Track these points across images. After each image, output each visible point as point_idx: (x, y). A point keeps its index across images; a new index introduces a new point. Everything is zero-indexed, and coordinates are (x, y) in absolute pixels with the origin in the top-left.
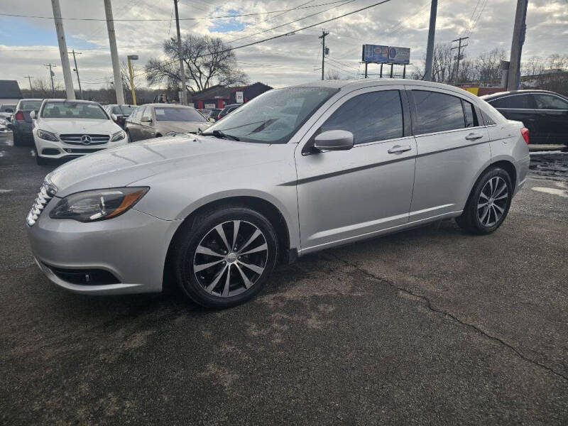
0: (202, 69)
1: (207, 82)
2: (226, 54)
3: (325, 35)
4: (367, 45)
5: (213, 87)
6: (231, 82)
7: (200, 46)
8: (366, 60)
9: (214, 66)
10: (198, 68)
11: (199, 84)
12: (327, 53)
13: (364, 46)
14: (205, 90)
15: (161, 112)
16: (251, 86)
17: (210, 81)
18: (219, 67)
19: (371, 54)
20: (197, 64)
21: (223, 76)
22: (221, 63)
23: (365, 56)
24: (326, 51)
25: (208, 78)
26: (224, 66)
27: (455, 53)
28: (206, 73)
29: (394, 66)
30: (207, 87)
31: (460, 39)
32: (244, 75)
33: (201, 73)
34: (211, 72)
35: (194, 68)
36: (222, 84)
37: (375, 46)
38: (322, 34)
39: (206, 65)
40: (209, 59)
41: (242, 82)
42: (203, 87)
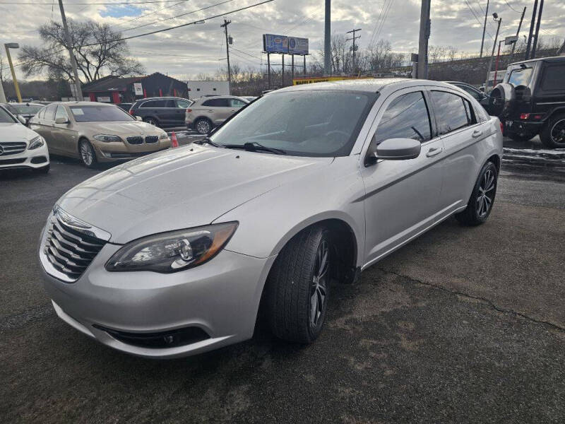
0: (89, 58)
1: (97, 72)
3: (226, 24)
4: (267, 35)
5: (105, 79)
6: (125, 72)
7: (86, 32)
8: (268, 51)
9: (103, 56)
10: (84, 56)
11: (88, 75)
12: (231, 43)
13: (264, 36)
14: (95, 81)
15: (79, 112)
16: (149, 76)
17: (99, 70)
18: (110, 56)
19: (272, 44)
20: (83, 53)
21: (117, 67)
22: (111, 51)
23: (267, 46)
24: (230, 40)
25: (98, 68)
26: (114, 54)
27: (350, 44)
28: (95, 62)
29: (295, 56)
30: (97, 78)
31: (354, 31)
32: (139, 65)
33: (88, 63)
34: (100, 62)
35: (79, 57)
36: (115, 74)
37: (275, 36)
38: (224, 23)
39: (94, 54)
40: (98, 47)
41: (138, 72)
42: (93, 78)
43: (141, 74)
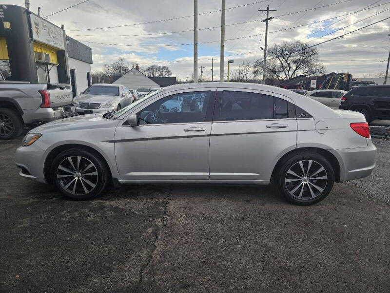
0: (291, 65)
1: (294, 73)
2: (311, 53)
5: (298, 77)
6: (312, 73)
7: (293, 49)
9: (299, 63)
10: (289, 64)
11: (288, 75)
14: (291, 79)
17: (296, 72)
18: (305, 63)
20: (288, 62)
21: (307, 69)
22: (306, 60)
26: (308, 61)
30: (293, 77)
32: (323, 67)
33: (290, 67)
34: (297, 67)
35: (285, 64)
36: (305, 74)
39: (294, 62)
40: (298, 57)
41: (321, 73)
42: (290, 77)
43: (323, 74)
